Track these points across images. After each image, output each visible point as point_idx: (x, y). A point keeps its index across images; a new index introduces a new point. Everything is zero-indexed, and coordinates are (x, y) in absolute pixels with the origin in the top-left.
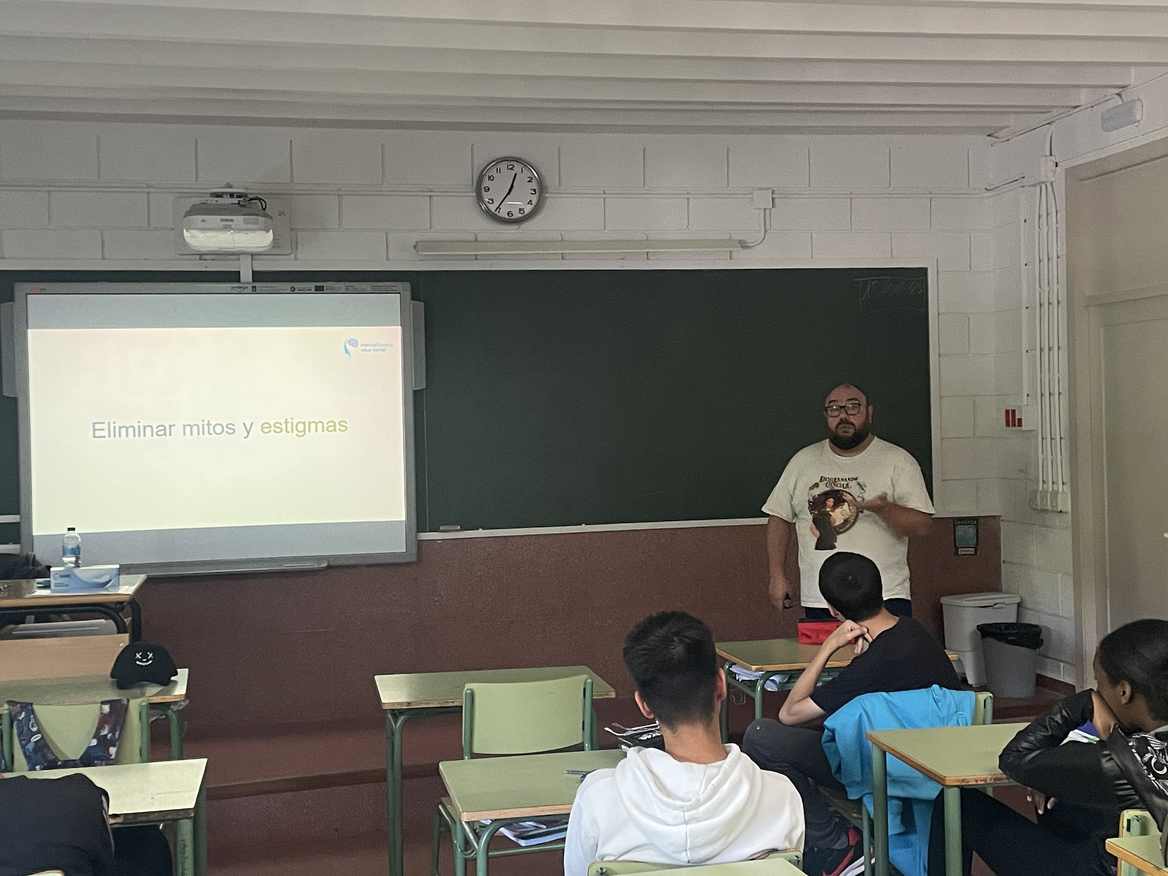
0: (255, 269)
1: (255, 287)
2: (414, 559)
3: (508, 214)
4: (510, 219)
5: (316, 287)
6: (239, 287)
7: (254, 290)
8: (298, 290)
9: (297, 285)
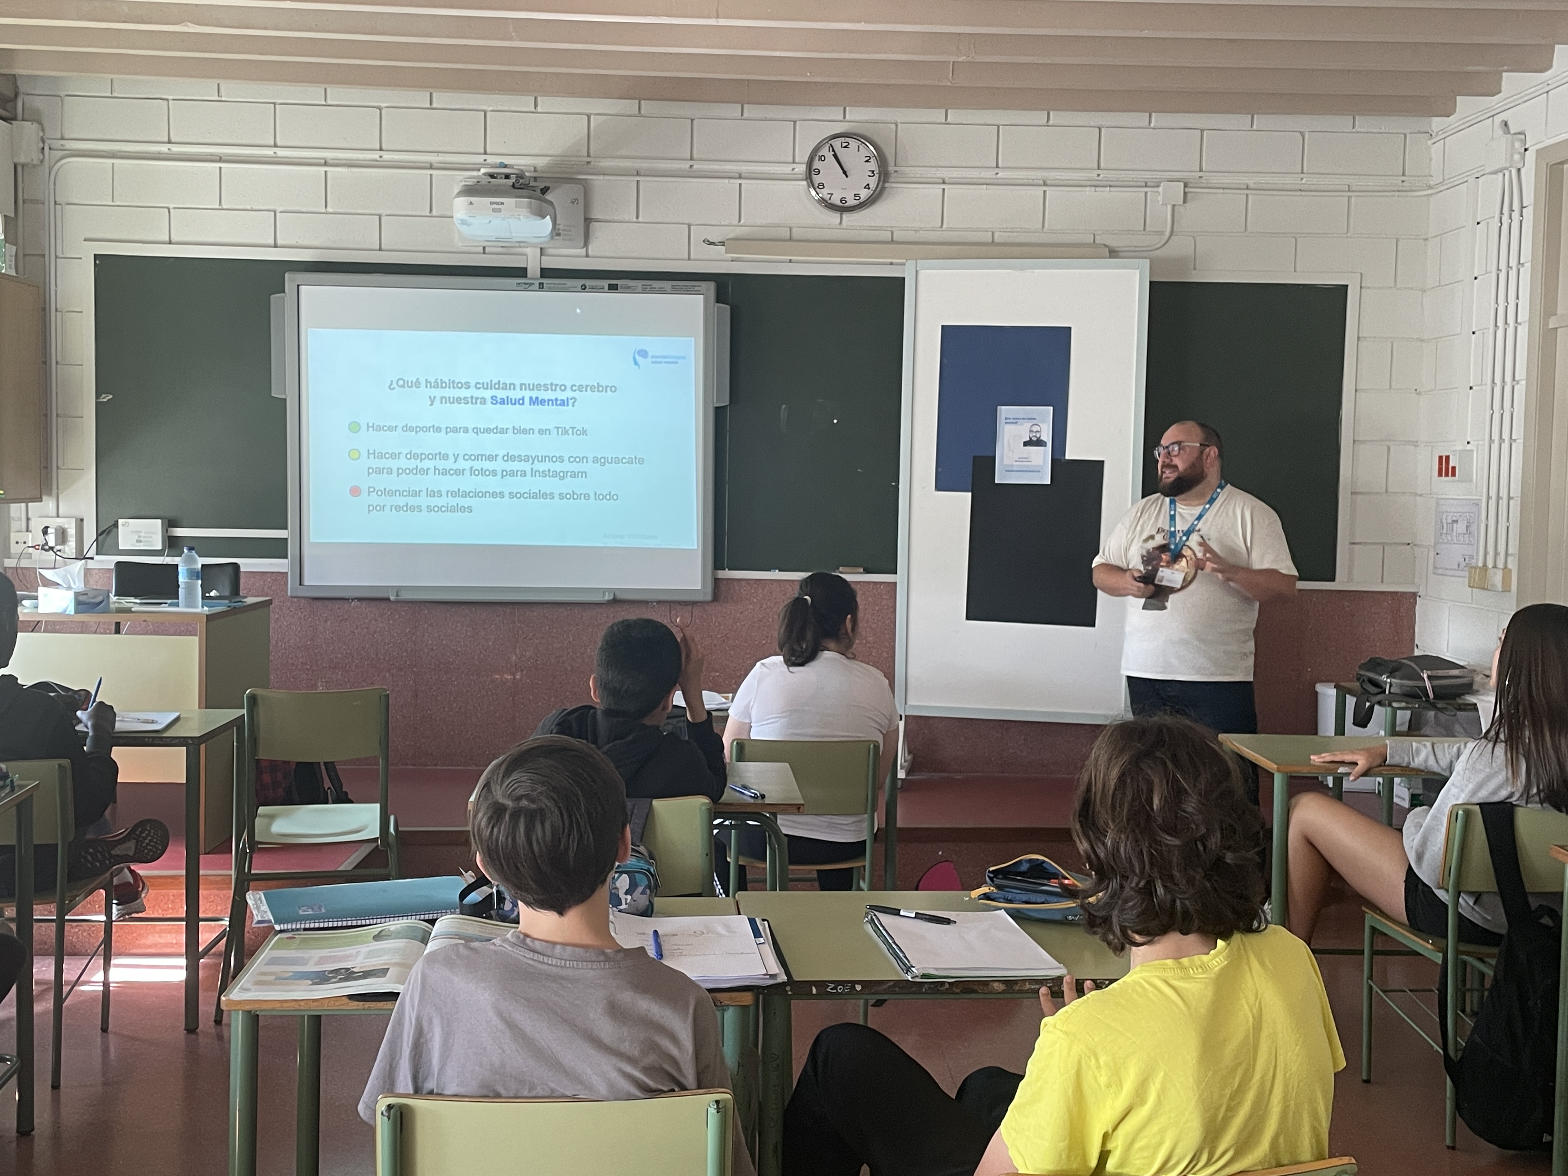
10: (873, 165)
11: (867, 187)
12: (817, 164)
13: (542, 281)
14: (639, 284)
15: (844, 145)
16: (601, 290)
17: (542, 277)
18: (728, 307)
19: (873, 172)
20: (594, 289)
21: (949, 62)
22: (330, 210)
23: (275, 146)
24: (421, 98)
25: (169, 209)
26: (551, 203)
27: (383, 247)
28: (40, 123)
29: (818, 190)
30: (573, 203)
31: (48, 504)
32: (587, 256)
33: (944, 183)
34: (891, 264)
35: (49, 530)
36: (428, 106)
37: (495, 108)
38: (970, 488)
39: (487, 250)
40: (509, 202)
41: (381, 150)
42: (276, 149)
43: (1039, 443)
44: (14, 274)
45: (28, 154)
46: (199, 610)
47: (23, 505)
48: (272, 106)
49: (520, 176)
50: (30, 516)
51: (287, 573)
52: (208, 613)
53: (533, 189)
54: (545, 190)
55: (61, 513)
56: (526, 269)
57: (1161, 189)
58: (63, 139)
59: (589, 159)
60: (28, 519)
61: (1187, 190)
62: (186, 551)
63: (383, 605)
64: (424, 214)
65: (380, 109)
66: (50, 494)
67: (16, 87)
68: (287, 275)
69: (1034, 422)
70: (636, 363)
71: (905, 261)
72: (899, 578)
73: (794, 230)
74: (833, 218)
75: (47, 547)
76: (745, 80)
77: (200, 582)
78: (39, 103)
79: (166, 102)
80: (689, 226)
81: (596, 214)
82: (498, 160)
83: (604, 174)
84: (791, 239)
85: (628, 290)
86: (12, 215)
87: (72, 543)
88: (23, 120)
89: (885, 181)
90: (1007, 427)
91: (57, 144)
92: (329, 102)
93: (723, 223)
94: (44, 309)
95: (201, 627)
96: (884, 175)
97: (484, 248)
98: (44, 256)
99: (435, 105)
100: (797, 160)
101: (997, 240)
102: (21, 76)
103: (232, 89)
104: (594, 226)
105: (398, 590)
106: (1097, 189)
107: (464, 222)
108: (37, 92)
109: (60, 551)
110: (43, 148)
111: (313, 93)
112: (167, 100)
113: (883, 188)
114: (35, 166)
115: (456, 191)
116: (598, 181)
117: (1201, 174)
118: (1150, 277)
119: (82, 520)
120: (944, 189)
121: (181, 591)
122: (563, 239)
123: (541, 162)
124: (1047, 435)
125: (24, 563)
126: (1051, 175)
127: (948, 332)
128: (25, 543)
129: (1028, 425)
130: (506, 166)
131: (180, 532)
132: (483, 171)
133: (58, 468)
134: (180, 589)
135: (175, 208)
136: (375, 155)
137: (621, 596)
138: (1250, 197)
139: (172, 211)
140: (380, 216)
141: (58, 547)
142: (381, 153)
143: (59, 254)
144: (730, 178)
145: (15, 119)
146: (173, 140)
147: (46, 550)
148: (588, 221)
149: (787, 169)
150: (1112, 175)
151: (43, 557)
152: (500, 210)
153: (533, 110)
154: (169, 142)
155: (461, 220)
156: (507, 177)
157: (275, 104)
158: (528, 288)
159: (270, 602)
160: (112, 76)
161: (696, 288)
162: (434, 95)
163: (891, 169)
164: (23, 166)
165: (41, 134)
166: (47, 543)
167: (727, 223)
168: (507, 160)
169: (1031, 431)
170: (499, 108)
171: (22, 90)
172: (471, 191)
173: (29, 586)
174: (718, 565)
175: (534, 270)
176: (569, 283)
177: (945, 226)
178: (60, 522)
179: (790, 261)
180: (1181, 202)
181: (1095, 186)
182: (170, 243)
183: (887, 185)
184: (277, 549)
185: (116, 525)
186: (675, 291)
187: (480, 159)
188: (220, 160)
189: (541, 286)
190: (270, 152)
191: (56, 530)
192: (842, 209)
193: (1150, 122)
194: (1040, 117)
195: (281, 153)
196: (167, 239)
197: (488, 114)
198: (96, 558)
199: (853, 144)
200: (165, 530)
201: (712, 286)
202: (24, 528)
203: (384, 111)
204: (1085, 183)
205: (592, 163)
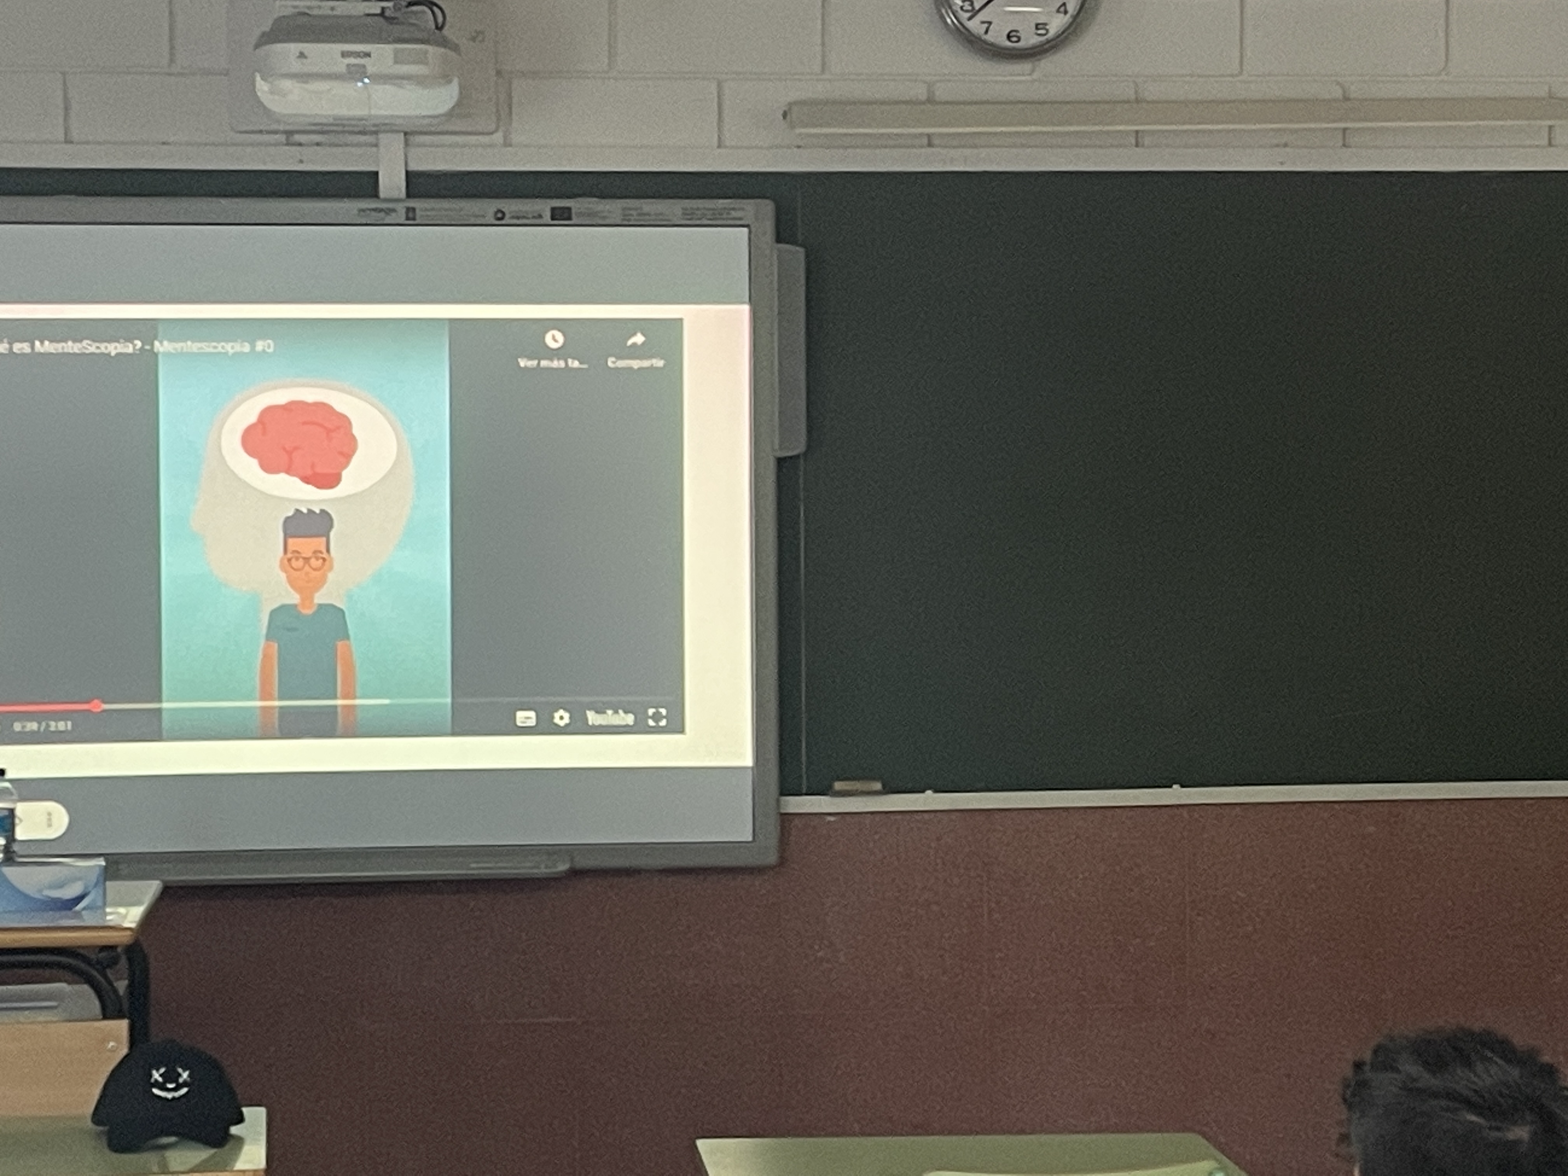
0: (410, 169)
1: (414, 209)
2: (772, 858)
3: (1009, 37)
4: (1014, 49)
5: (553, 209)
6: (376, 210)
7: (411, 218)
8: (513, 217)
9: (510, 206)
11: (1063, 9)
13: (412, 203)
14: (613, 207)
16: (536, 221)
17: (409, 195)
18: (801, 250)
20: (521, 220)
27: (72, 137)
29: (961, 14)
32: (506, 145)
40: (382, 50)
56: (376, 178)
73: (937, 86)
81: (516, 62)
84: (931, 101)
85: (591, 220)
97: (289, 135)
104: (521, 86)
113: (1087, 11)
137: (585, 861)
148: (506, 75)
152: (361, 68)
158: (382, 219)
161: (734, 214)
167: (798, 76)
174: (785, 788)
175: (392, 183)
176: (471, 207)
179: (930, 144)
186: (694, 218)
189: (411, 213)
192: (1009, 52)
201: (766, 204)
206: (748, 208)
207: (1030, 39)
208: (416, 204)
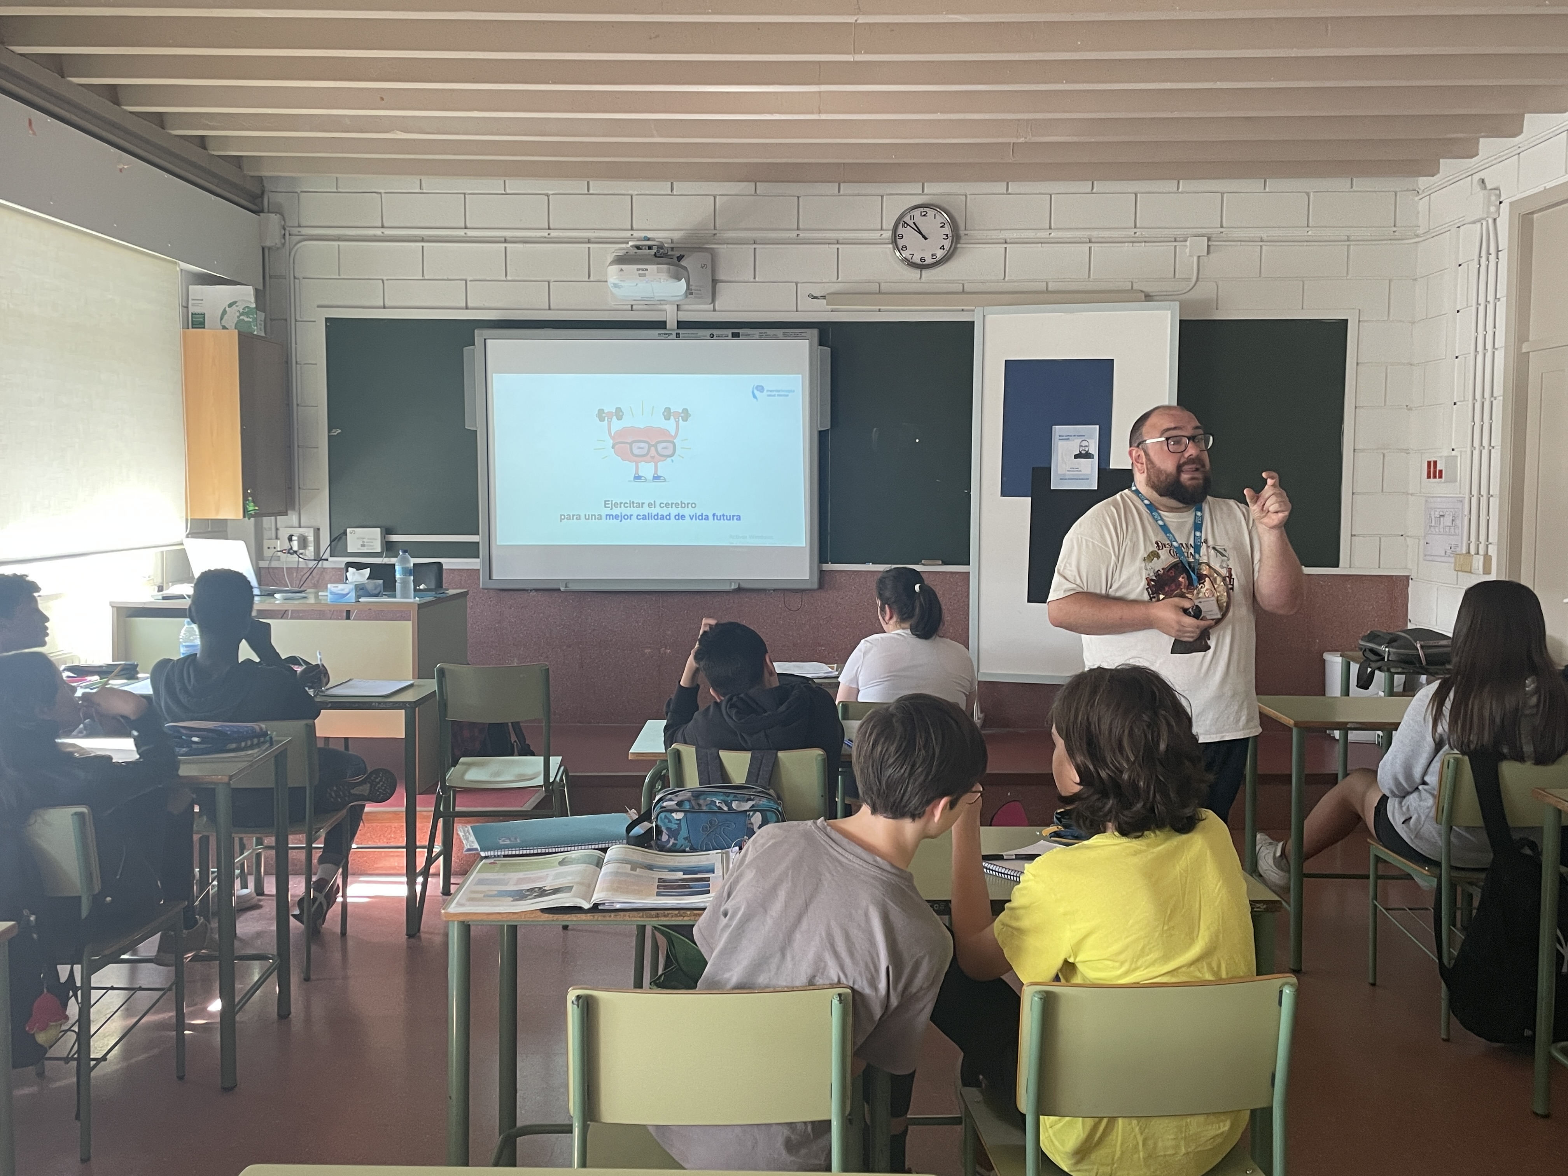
0: (680, 319)
1: (679, 333)
2: (816, 586)
3: (921, 260)
5: (732, 334)
6: (665, 334)
7: (678, 337)
8: (717, 336)
9: (716, 332)
10: (947, 230)
11: (942, 248)
12: (901, 230)
13: (678, 331)
14: (757, 332)
15: (923, 214)
16: (725, 337)
17: (678, 328)
18: (829, 349)
19: (947, 235)
20: (720, 337)
21: (1009, 144)
22: (509, 278)
23: (466, 228)
24: (580, 186)
25: (383, 281)
26: (685, 268)
27: (552, 307)
28: (282, 215)
29: (901, 251)
30: (702, 267)
31: (293, 517)
32: (714, 310)
33: (1006, 243)
34: (963, 310)
35: (294, 538)
36: (586, 192)
37: (640, 193)
38: (1030, 492)
39: (634, 307)
40: (653, 268)
41: (549, 229)
42: (466, 231)
43: (1088, 456)
44: (263, 334)
45: (273, 239)
46: (412, 600)
47: (273, 518)
48: (463, 196)
49: (661, 247)
50: (278, 527)
51: (479, 570)
52: (419, 603)
53: (671, 257)
54: (680, 258)
55: (302, 524)
56: (665, 322)
57: (1188, 243)
58: (299, 226)
59: (715, 232)
60: (277, 529)
61: (1210, 243)
62: (401, 553)
63: (556, 594)
64: (584, 279)
65: (548, 195)
66: (293, 509)
67: (263, 186)
68: (476, 331)
69: (1083, 438)
70: (755, 396)
71: (974, 308)
72: (972, 568)
73: (882, 285)
74: (915, 274)
75: (291, 551)
76: (841, 163)
77: (412, 578)
78: (279, 198)
79: (379, 195)
80: (797, 284)
81: (721, 276)
82: (642, 234)
83: (728, 244)
84: (880, 293)
85: (748, 337)
86: (261, 287)
87: (311, 548)
88: (269, 212)
89: (957, 243)
90: (1060, 443)
91: (295, 231)
92: (508, 191)
93: (824, 281)
94: (287, 362)
95: (414, 613)
96: (956, 237)
97: (632, 306)
98: (286, 320)
99: (591, 192)
100: (884, 227)
101: (1050, 289)
102: (266, 177)
103: (431, 183)
104: (720, 286)
105: (567, 582)
106: (1134, 244)
107: (616, 286)
108: (278, 190)
109: (301, 554)
110: (284, 235)
111: (494, 185)
112: (380, 193)
113: (956, 248)
114: (278, 248)
115: (610, 260)
116: (722, 249)
117: (1222, 230)
118: (1180, 317)
119: (319, 529)
120: (1006, 248)
121: (398, 585)
122: (695, 297)
123: (677, 235)
124: (1094, 450)
125: (274, 564)
126: (1095, 234)
127: (1010, 365)
128: (275, 548)
129: (1077, 441)
130: (649, 239)
131: (395, 538)
132: (631, 243)
133: (299, 488)
134: (397, 584)
135: (387, 280)
136: (545, 233)
137: (744, 585)
138: (1264, 247)
139: (385, 281)
140: (549, 283)
141: (301, 551)
142: (549, 231)
143: (298, 318)
144: (829, 244)
145: (262, 212)
146: (385, 225)
147: (291, 554)
148: (715, 282)
149: (876, 235)
150: (1145, 233)
151: (288, 559)
152: (644, 275)
153: (669, 192)
154: (383, 227)
155: (614, 284)
156: (650, 248)
157: (465, 194)
158: (667, 337)
159: (465, 594)
160: (338, 175)
161: (803, 334)
162: (591, 183)
163: (962, 232)
164: (269, 248)
165: (283, 223)
166: (291, 548)
167: (827, 281)
168: (650, 235)
169: (1081, 446)
170: (643, 192)
171: (266, 189)
172: (621, 260)
173: (278, 582)
174: (823, 559)
175: (672, 324)
176: (701, 332)
177: (1007, 279)
178: (301, 531)
179: (879, 310)
180: (1205, 254)
181: (1133, 242)
182: (384, 307)
183: (959, 246)
184: (471, 550)
185: (345, 533)
186: (786, 337)
187: (628, 234)
188: (423, 240)
189: (678, 335)
190: (461, 233)
191: (299, 537)
192: (922, 266)
193: (1178, 188)
194: (1086, 186)
195: (470, 233)
196: (382, 304)
197: (634, 197)
198: (331, 559)
199: (930, 213)
200: (383, 537)
201: (815, 332)
202: (274, 536)
203: (551, 197)
204: (1124, 240)
205: (718, 235)
206: (809, 331)
207: (929, 260)
208: (680, 331)
